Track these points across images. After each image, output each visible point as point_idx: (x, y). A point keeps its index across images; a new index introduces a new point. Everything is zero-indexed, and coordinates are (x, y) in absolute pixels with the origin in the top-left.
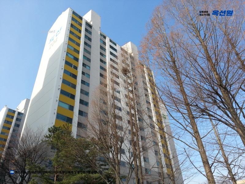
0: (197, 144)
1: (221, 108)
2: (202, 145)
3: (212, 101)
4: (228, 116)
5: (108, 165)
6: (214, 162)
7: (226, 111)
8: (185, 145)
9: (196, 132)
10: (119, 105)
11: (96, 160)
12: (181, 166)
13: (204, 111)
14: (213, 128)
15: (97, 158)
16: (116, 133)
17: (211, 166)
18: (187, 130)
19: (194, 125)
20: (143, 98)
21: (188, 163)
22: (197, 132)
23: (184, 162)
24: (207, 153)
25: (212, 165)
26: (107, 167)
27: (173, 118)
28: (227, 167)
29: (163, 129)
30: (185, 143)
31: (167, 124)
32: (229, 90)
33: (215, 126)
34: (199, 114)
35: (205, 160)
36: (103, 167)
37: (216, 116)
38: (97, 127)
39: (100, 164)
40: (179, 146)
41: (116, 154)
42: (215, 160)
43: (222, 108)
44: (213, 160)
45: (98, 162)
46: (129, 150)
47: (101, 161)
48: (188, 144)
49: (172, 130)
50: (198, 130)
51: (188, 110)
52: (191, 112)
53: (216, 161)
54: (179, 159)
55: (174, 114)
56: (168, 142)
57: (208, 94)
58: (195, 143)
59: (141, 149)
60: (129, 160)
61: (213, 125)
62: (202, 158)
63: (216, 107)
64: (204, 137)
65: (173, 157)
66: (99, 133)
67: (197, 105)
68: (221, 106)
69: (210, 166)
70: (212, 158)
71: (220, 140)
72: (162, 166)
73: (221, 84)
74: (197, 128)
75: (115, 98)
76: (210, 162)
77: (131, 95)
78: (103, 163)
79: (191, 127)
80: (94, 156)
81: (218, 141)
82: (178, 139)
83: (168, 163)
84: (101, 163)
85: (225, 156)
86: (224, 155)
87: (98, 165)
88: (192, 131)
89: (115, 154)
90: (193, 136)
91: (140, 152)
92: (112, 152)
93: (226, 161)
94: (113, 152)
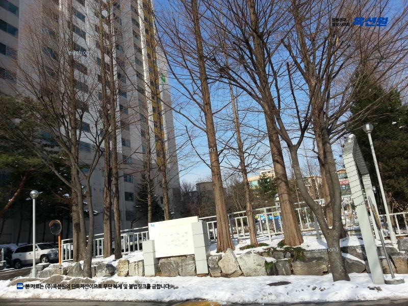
0: (205, 122)
1: (249, 70)
2: (212, 123)
3: (238, 57)
4: (256, 83)
5: (58, 146)
6: (225, 148)
7: (255, 74)
8: (188, 121)
9: (206, 104)
10: (80, 42)
11: (34, 137)
12: (178, 152)
13: (224, 71)
14: (231, 101)
15: (36, 134)
16: (74, 93)
17: (220, 154)
18: (194, 100)
19: (205, 92)
20: (128, 35)
21: (188, 149)
22: (208, 104)
23: (182, 147)
24: (217, 135)
25: (221, 152)
26: (56, 149)
27: (175, 76)
28: (240, 156)
29: (157, 94)
30: (188, 119)
31: (166, 87)
32: (265, 41)
33: (235, 98)
34: (215, 75)
35: (212, 145)
36: (49, 149)
37: (239, 81)
38: (35, 77)
39: (42, 143)
40: (179, 123)
41: (72, 128)
42: (226, 145)
43: (251, 69)
44: (224, 146)
45: (39, 140)
46: (96, 122)
47: (45, 140)
48: (192, 120)
49: (172, 98)
50: (211, 101)
51: (200, 67)
52: (205, 70)
53: (228, 147)
54: (177, 142)
55: (178, 70)
56: (163, 116)
57: (234, 43)
58: (202, 121)
59: (119, 124)
60: (96, 139)
61: (232, 95)
62: (209, 141)
63: (242, 67)
64: (217, 112)
65: (169, 139)
66: (39, 88)
67: (215, 59)
68: (248, 67)
69: (218, 153)
70: (224, 142)
71: (237, 118)
72: (150, 151)
73: (255, 29)
74: (209, 98)
75: (74, 29)
76: (219, 149)
77: (106, 27)
78: (49, 143)
79: (201, 95)
80: (31, 129)
81: (235, 120)
82: (179, 113)
83: (159, 147)
84: (45, 142)
85: (240, 141)
86: (239, 139)
87: (38, 146)
88: (201, 102)
89: (70, 128)
90: (202, 109)
91: (116, 128)
92: (64, 124)
93: (240, 148)
94: (66, 125)
